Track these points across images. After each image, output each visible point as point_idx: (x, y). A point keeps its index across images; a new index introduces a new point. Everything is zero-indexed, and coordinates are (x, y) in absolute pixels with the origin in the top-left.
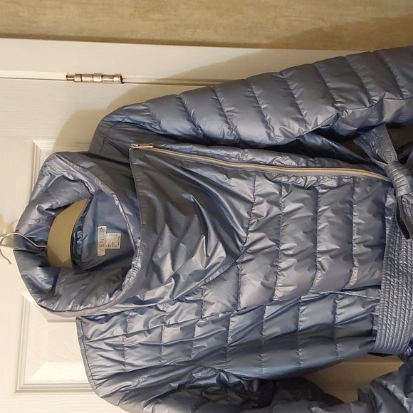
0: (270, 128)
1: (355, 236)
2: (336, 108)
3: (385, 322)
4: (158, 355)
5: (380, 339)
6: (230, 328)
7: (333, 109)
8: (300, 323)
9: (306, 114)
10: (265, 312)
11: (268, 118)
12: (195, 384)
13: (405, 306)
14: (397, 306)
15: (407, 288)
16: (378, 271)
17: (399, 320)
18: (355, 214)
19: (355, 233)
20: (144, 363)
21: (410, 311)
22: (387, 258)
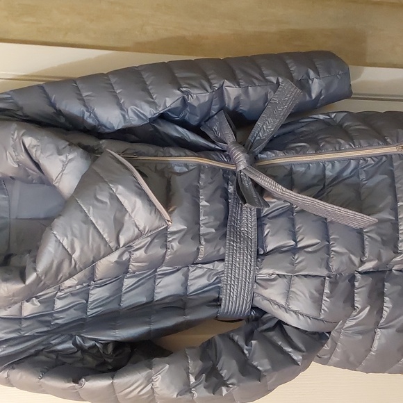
0: (124, 110)
1: (202, 218)
2: (181, 91)
3: (229, 282)
4: (19, 327)
5: (226, 303)
6: (89, 300)
7: (179, 92)
8: (155, 294)
9: (156, 97)
10: (123, 284)
11: (122, 102)
12: (51, 349)
13: (246, 267)
14: (239, 268)
15: (247, 251)
16: (222, 248)
17: (242, 281)
18: (201, 197)
19: (202, 214)
20: (3, 335)
21: (250, 272)
22: (230, 226)
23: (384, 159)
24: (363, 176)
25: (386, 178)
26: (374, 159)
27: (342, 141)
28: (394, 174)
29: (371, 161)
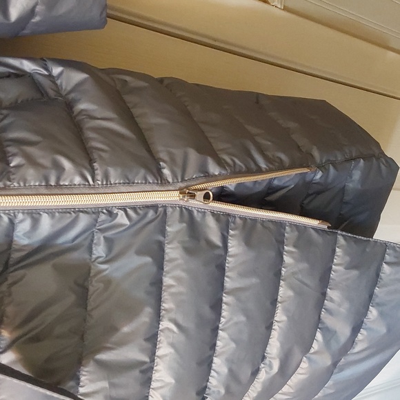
23: (151, 214)
24: (100, 250)
25: (146, 264)
26: (130, 212)
27: (67, 164)
28: (163, 251)
29: (122, 219)
